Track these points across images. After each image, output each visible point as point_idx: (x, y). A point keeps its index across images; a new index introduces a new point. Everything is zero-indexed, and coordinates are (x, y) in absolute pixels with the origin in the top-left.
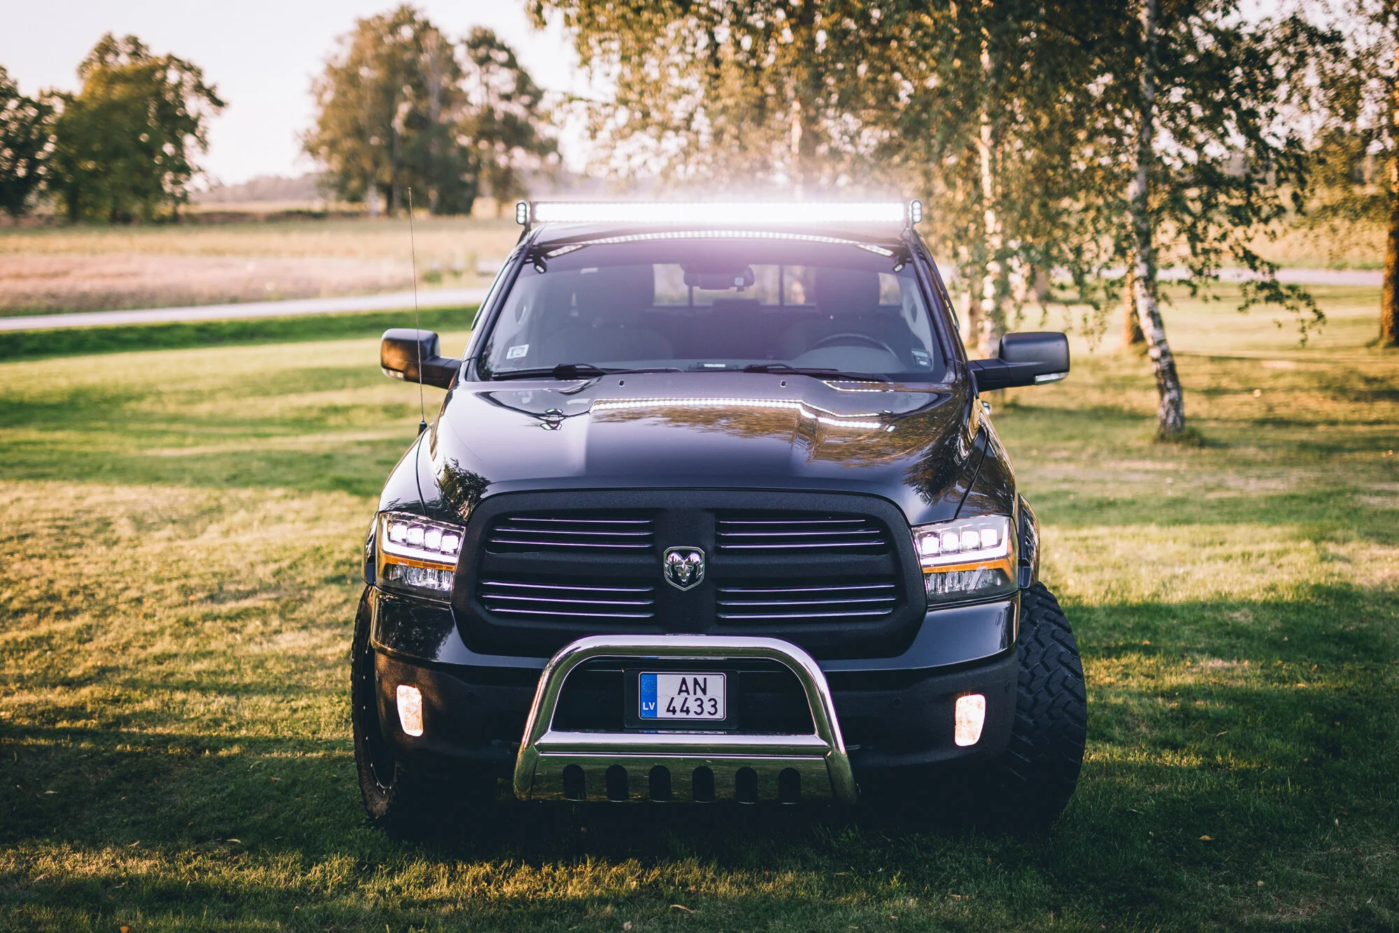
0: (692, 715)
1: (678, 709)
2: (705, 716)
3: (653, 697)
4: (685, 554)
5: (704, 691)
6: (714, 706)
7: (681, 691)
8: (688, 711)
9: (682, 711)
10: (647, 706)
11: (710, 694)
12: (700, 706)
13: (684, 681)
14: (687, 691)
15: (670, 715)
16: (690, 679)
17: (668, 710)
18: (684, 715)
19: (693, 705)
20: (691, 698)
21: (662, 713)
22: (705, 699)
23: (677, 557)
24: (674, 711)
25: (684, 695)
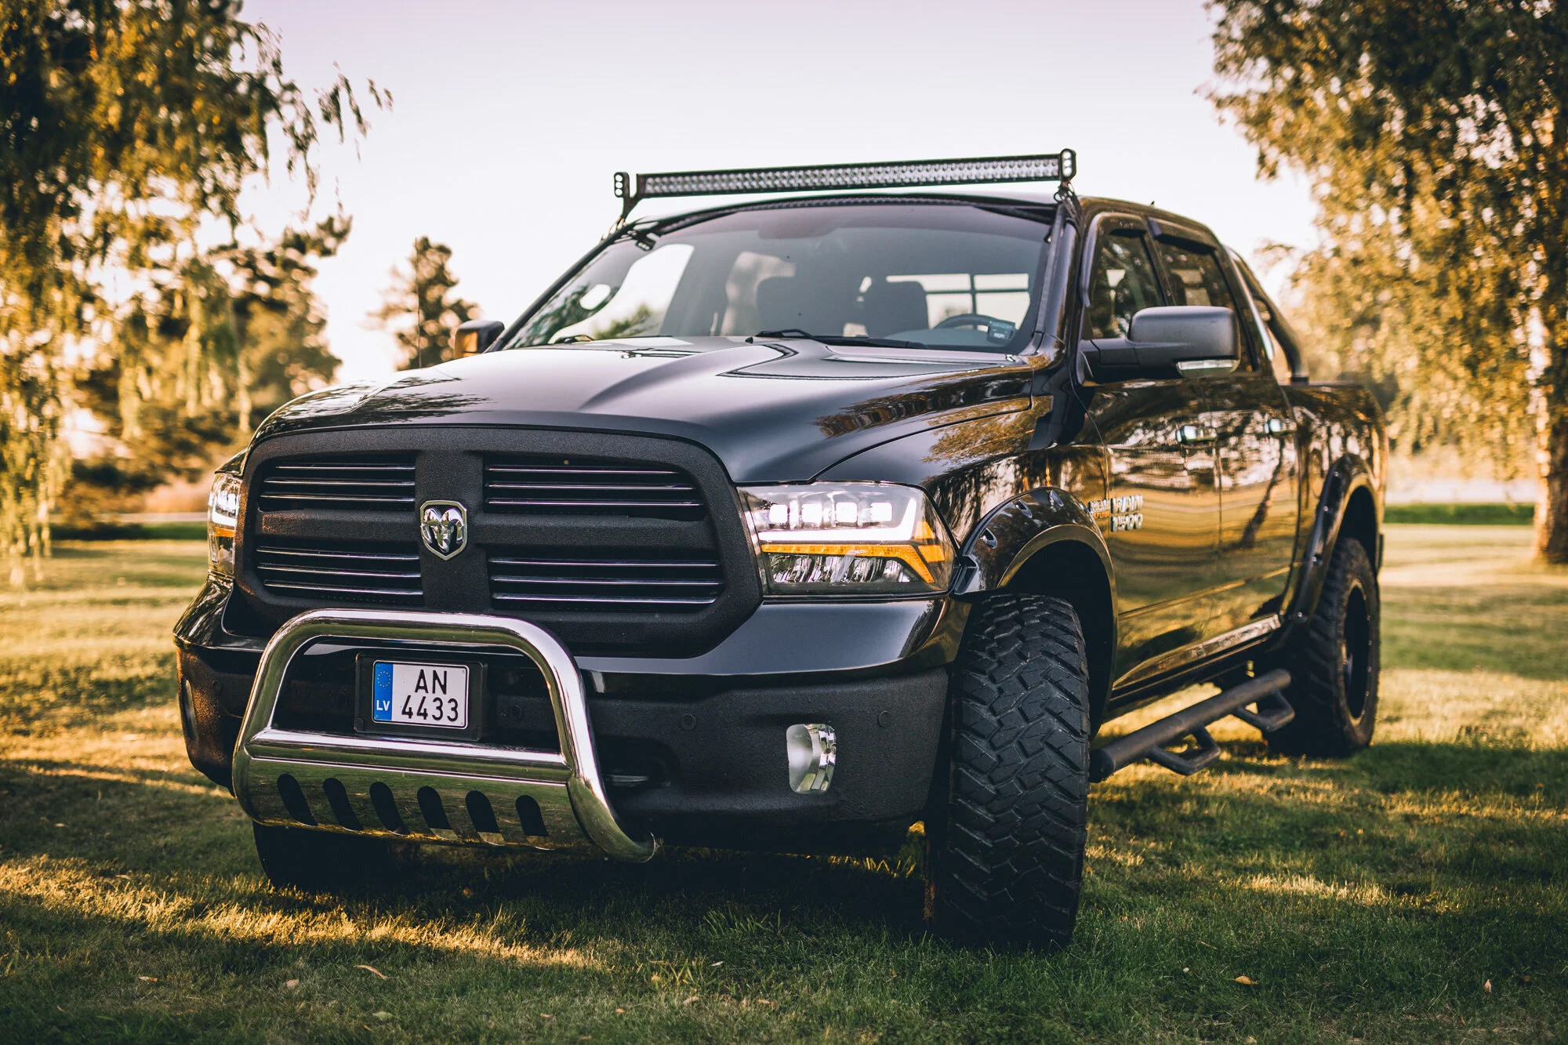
0: (430, 720)
1: (415, 711)
2: (445, 722)
3: (388, 695)
4: (442, 509)
5: (444, 688)
6: (454, 709)
7: (418, 687)
8: (425, 715)
9: (419, 714)
10: (381, 705)
11: (450, 695)
12: (439, 708)
13: (422, 675)
14: (425, 688)
15: (405, 719)
16: (429, 671)
17: (404, 712)
18: (420, 720)
19: (431, 708)
20: (430, 697)
21: (397, 717)
22: (445, 698)
23: (434, 516)
24: (410, 714)
25: (422, 692)
